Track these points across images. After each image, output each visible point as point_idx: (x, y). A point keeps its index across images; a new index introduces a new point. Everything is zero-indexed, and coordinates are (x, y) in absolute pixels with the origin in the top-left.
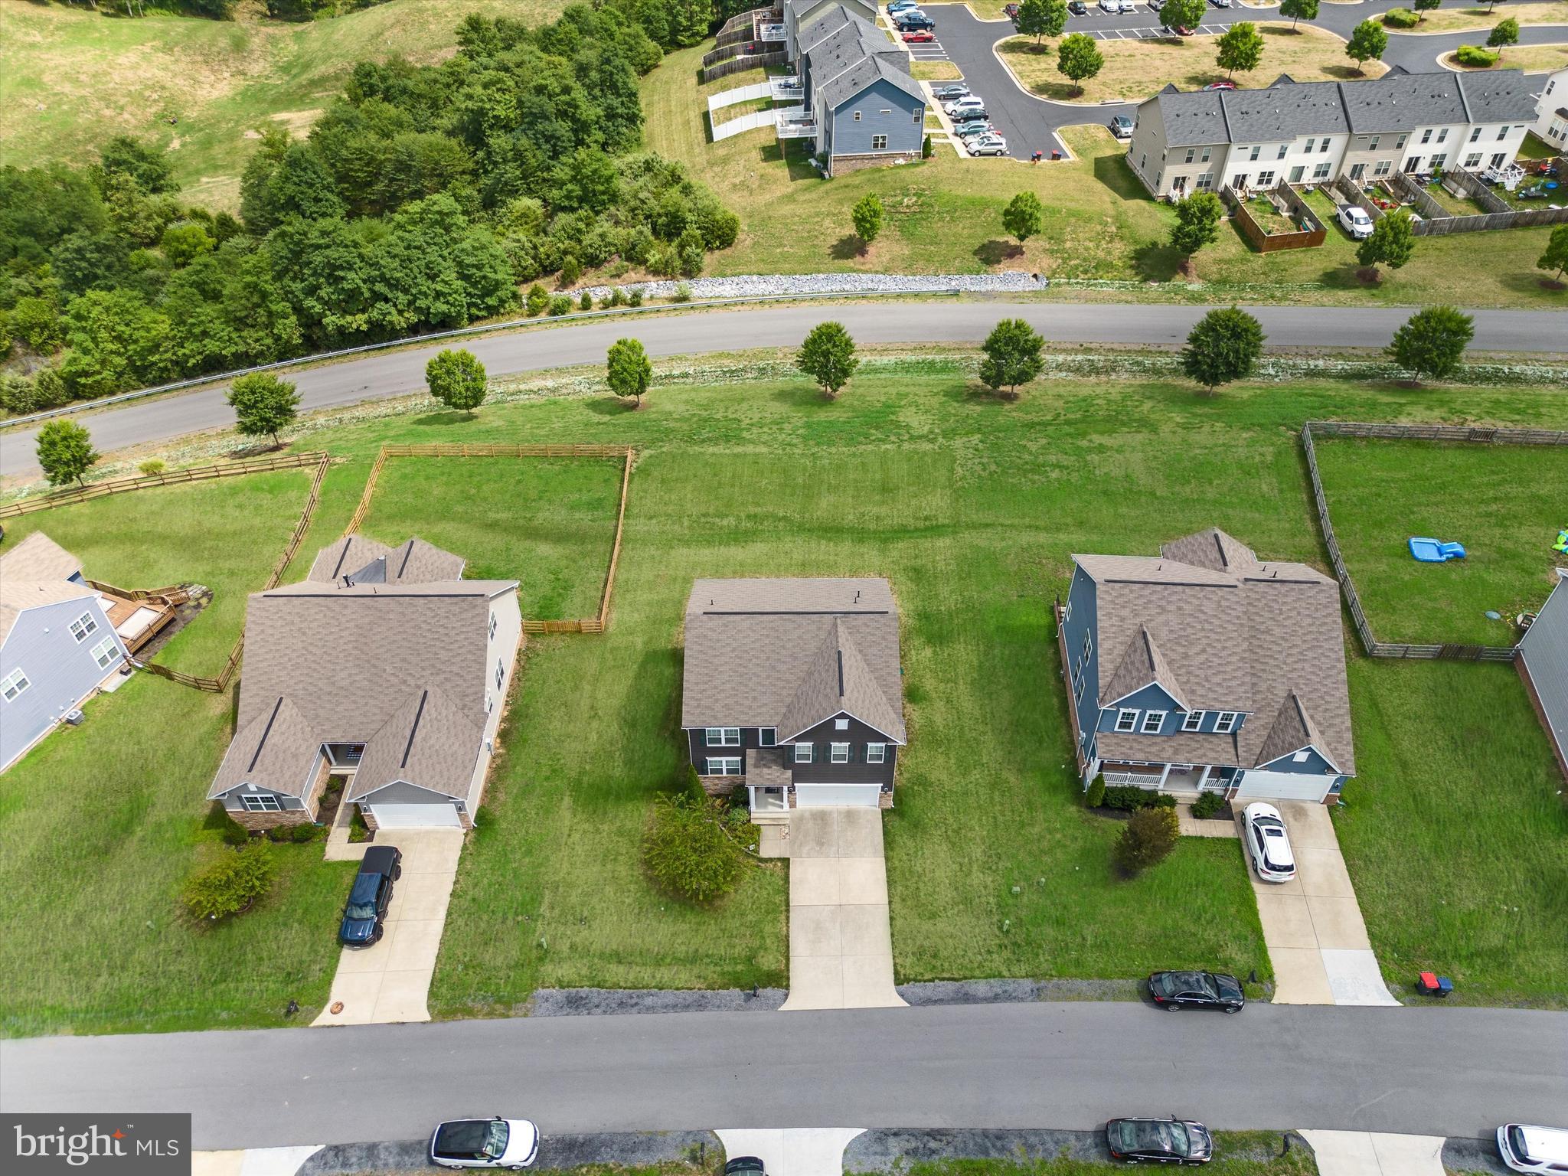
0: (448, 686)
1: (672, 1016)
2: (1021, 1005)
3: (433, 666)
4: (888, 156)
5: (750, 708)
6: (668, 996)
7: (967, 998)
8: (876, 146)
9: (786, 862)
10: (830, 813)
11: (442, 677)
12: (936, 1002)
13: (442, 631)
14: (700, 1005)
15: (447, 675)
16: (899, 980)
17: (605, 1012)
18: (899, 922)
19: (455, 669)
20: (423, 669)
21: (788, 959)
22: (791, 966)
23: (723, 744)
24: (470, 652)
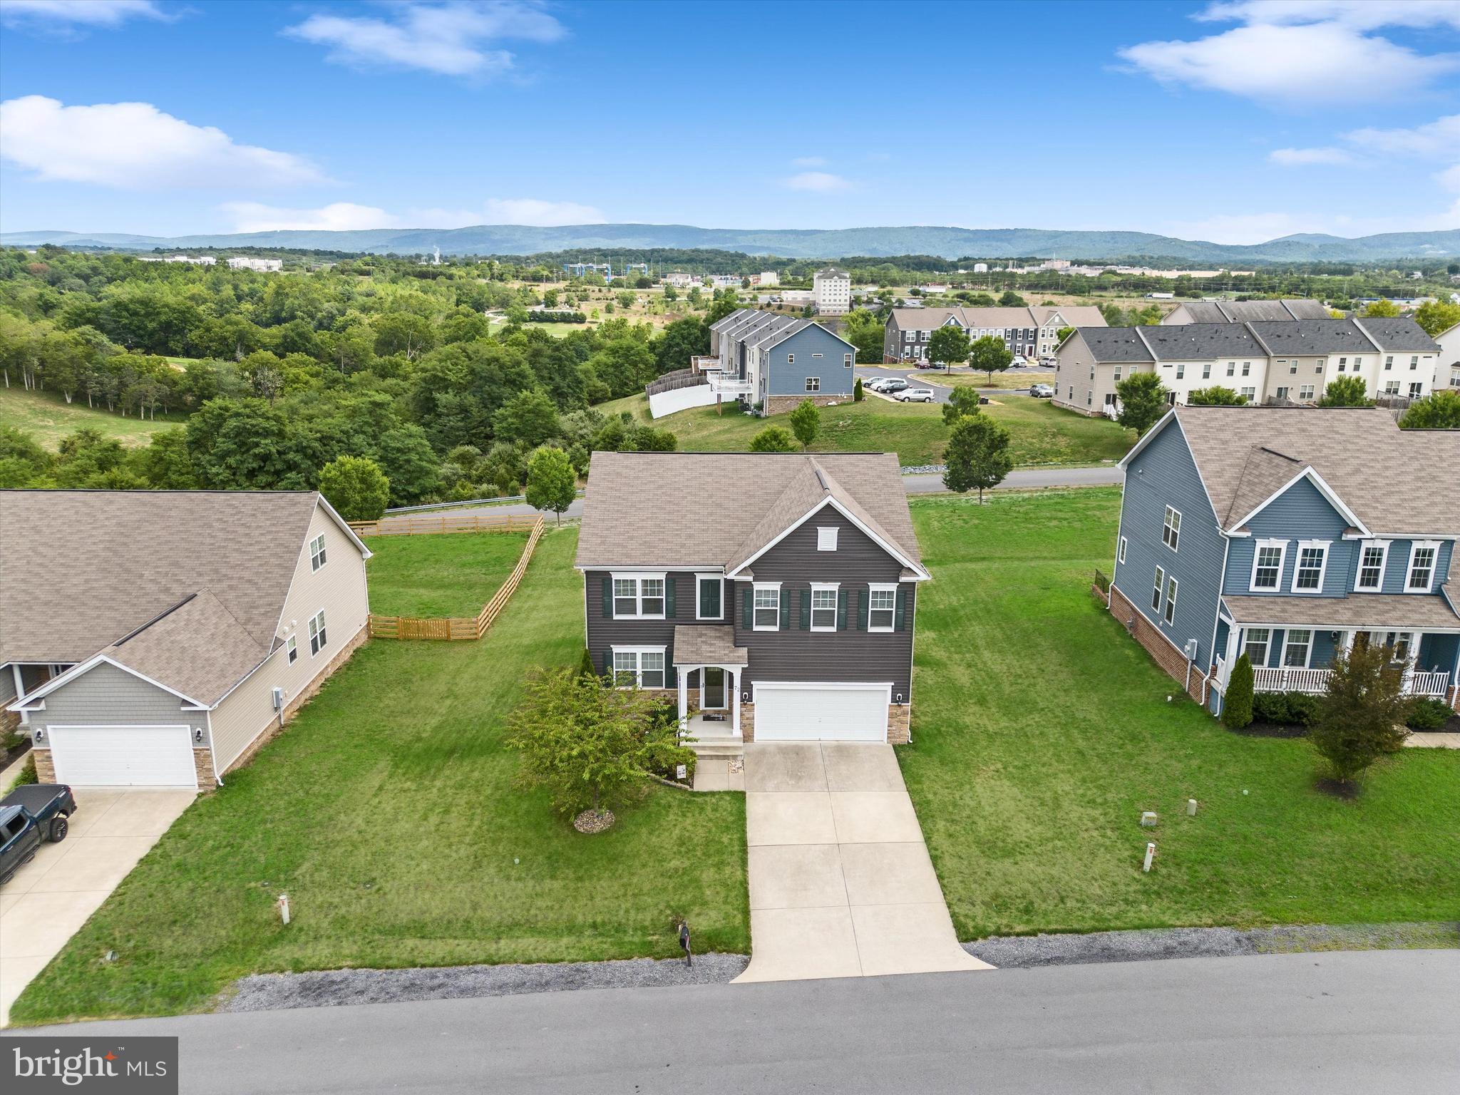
0: (231, 595)
1: (511, 999)
2: (1222, 960)
3: (216, 571)
4: (820, 398)
5: (683, 546)
6: (509, 973)
7: (1109, 955)
8: (809, 387)
9: (740, 797)
10: (809, 747)
11: (225, 584)
12: (1048, 962)
13: (241, 530)
14: (570, 983)
15: (234, 583)
16: (965, 935)
17: (373, 1000)
18: (949, 863)
19: (247, 575)
20: (200, 574)
21: (746, 913)
22: (753, 922)
23: (640, 616)
24: (275, 555)
